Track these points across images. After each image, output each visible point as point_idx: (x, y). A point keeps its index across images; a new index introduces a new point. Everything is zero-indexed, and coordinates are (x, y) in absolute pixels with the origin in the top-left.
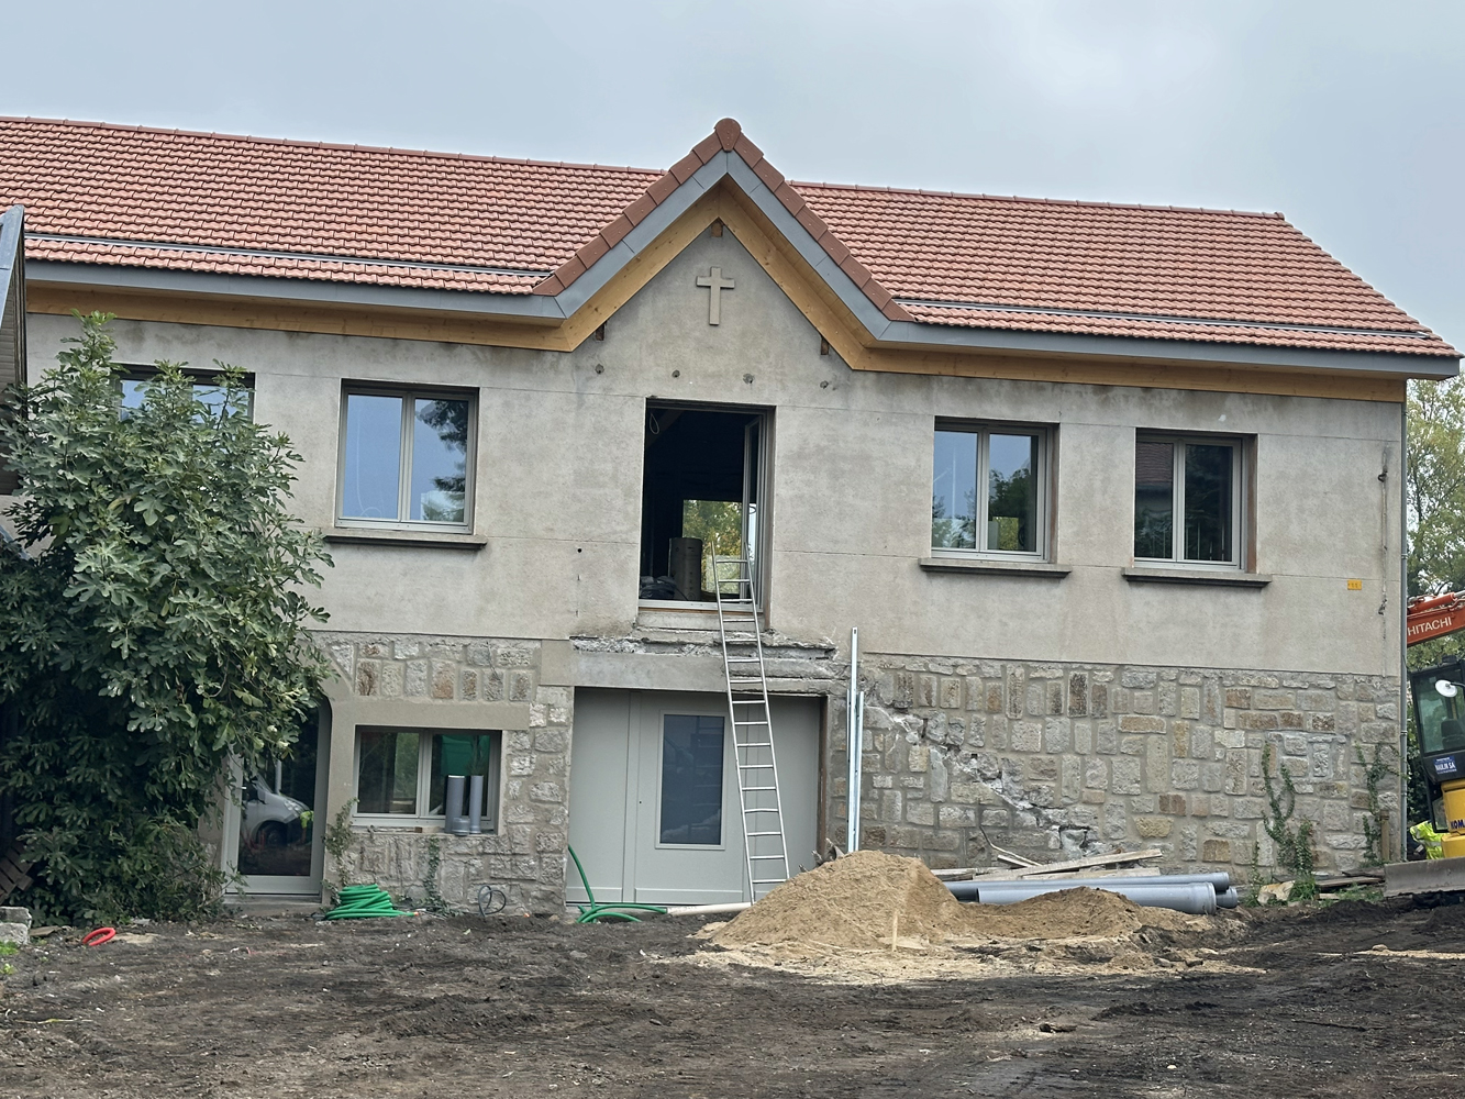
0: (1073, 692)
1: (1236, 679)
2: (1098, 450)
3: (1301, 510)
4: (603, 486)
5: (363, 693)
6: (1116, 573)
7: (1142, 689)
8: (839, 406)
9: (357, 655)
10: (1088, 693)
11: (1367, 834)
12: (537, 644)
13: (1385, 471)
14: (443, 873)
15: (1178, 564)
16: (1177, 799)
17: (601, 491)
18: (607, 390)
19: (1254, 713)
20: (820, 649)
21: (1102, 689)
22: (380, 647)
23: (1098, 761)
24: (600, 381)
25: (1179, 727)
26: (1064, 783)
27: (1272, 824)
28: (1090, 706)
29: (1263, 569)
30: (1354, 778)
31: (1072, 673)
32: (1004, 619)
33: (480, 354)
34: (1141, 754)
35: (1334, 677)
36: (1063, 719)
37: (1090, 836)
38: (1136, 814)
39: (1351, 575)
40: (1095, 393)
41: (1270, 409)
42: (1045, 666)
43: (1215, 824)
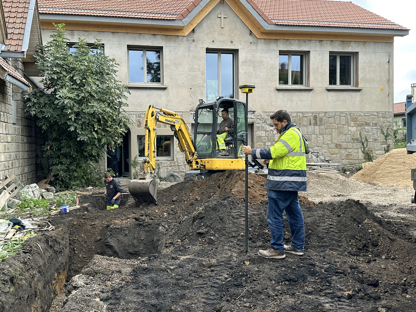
0: (314, 119)
1: (354, 114)
2: (320, 57)
3: (369, 71)
4: (196, 72)
5: (138, 127)
6: (324, 89)
7: (331, 118)
8: (254, 48)
9: (136, 117)
10: (318, 119)
11: (385, 151)
12: (181, 113)
13: (389, 60)
14: (161, 171)
15: (338, 86)
16: (340, 144)
17: (196, 73)
18: (196, 46)
19: (358, 122)
20: (252, 111)
21: (321, 118)
22: (142, 115)
23: (320, 136)
24: (194, 44)
25: (340, 127)
26: (312, 142)
27: (362, 149)
28: (318, 123)
29: (360, 86)
30: (382, 137)
31: (314, 115)
32: (297, 102)
33: (162, 37)
34: (331, 134)
35: (377, 112)
36: (312, 126)
37: (319, 154)
38: (329, 148)
39: (381, 87)
40: (319, 42)
41: (362, 45)
42: (307, 113)
43: (349, 150)
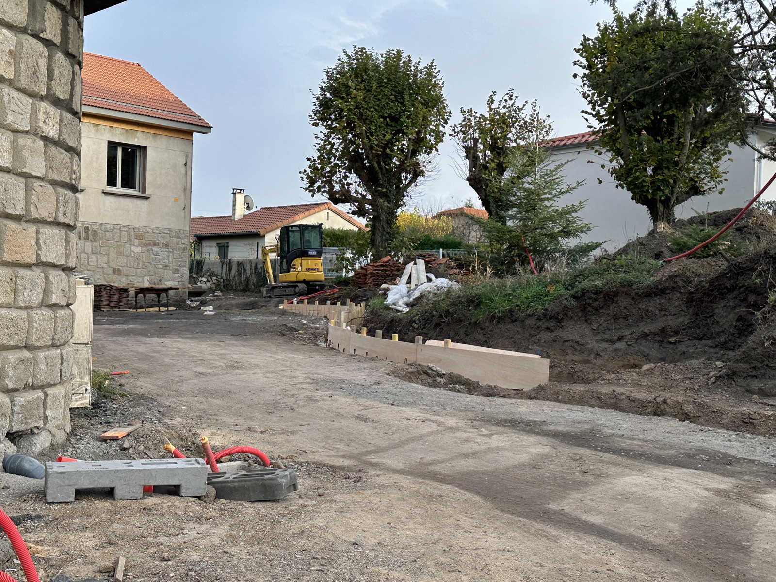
0: (85, 232)
1: (139, 229)
3: (161, 173)
6: (100, 191)
7: (108, 232)
10: (90, 232)
13: (186, 163)
15: (118, 189)
16: (119, 269)
19: (144, 241)
21: (95, 231)
23: (93, 256)
25: (120, 245)
27: (149, 278)
28: (91, 237)
29: (148, 193)
30: (174, 263)
31: (85, 225)
34: (108, 254)
35: (169, 230)
36: (81, 241)
38: (105, 274)
39: (175, 197)
41: (152, 138)
43: (130, 278)
